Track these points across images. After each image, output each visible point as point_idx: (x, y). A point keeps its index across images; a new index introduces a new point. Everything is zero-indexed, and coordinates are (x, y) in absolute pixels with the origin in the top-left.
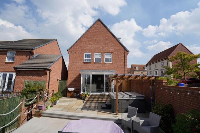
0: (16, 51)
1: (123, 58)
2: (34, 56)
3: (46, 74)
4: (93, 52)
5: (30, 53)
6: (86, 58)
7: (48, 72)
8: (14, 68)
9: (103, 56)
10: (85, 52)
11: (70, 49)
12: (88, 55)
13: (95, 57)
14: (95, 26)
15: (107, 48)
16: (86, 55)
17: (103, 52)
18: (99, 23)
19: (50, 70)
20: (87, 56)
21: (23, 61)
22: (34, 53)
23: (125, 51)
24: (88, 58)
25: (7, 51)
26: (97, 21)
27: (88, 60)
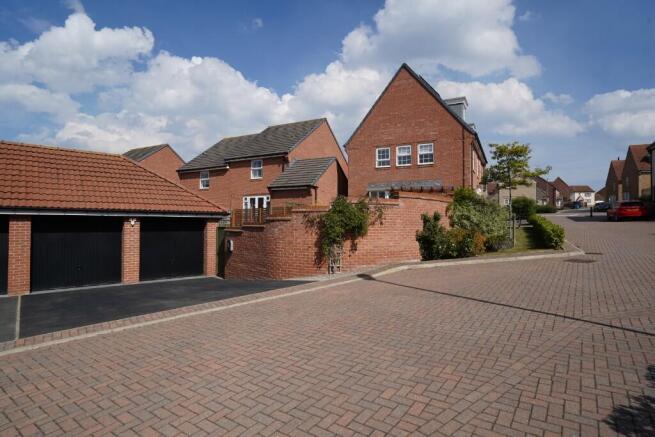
0: (264, 160)
1: (461, 151)
2: (291, 165)
3: (310, 195)
4: (393, 145)
5: (282, 159)
6: (379, 157)
7: (313, 191)
8: (269, 188)
9: (415, 151)
10: (377, 147)
11: (348, 143)
12: (384, 152)
13: (398, 154)
14: (396, 83)
15: (422, 131)
16: (379, 152)
17: (414, 143)
18: (405, 74)
19: (315, 188)
20: (383, 154)
21: (274, 175)
22: (290, 159)
23: (466, 133)
24: (383, 157)
25: (250, 161)
26: (400, 71)
27: (384, 163)
